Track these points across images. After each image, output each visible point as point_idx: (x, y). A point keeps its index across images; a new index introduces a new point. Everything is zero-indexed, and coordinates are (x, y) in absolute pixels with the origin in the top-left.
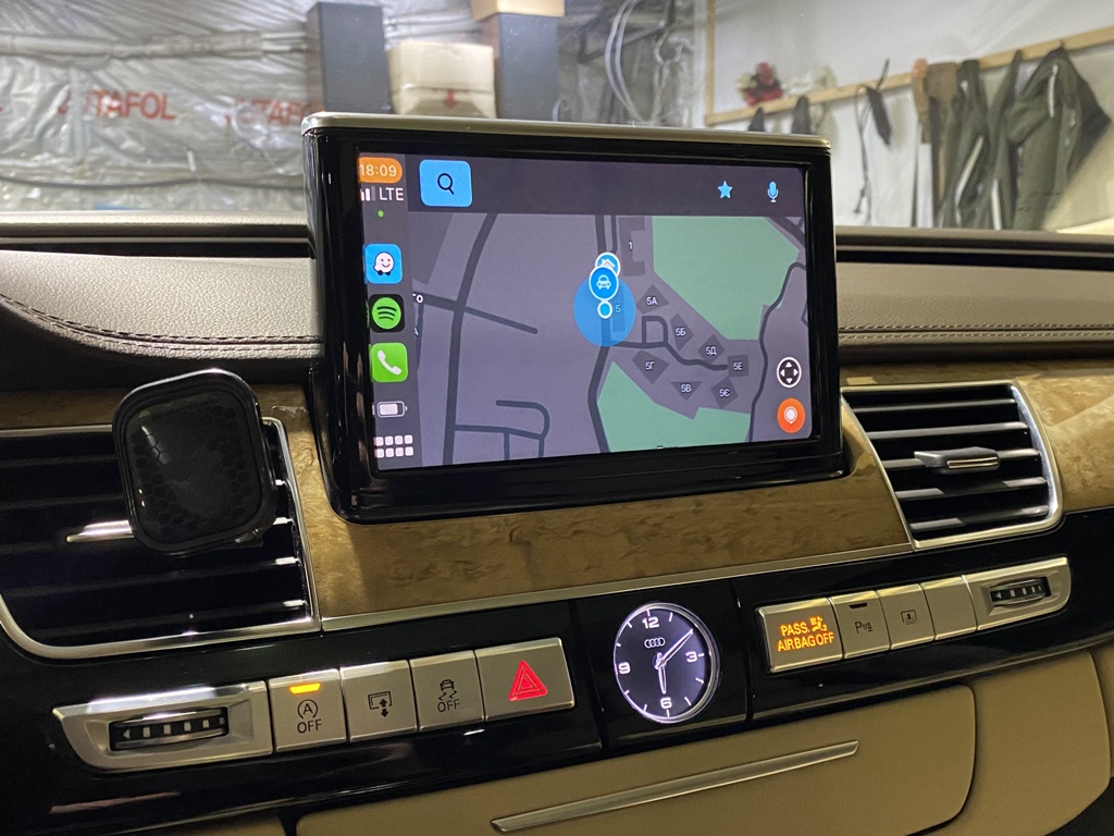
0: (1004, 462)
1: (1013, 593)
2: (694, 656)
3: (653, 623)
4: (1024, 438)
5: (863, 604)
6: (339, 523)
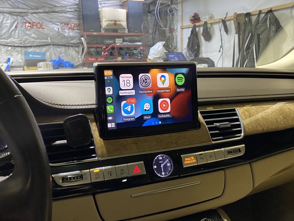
0: (232, 125)
1: (233, 152)
2: (168, 165)
3: (161, 158)
4: (237, 120)
5: (202, 154)
6: (101, 140)
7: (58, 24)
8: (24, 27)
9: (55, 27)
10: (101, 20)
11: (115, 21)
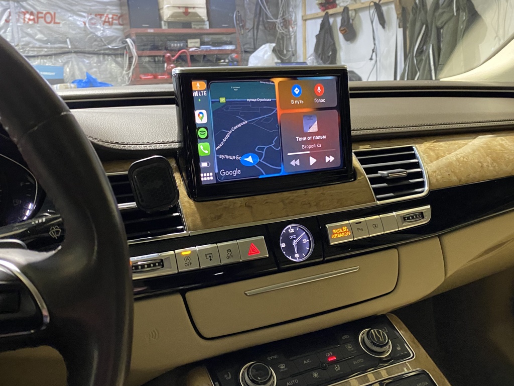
0: (409, 174)
1: (411, 218)
2: (305, 241)
3: (292, 231)
4: (417, 165)
5: (360, 223)
7: (84, 14)
8: (22, 21)
9: (78, 20)
10: (161, 7)
11: (187, 8)
